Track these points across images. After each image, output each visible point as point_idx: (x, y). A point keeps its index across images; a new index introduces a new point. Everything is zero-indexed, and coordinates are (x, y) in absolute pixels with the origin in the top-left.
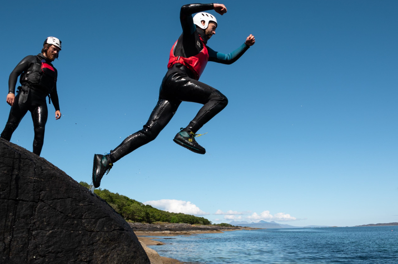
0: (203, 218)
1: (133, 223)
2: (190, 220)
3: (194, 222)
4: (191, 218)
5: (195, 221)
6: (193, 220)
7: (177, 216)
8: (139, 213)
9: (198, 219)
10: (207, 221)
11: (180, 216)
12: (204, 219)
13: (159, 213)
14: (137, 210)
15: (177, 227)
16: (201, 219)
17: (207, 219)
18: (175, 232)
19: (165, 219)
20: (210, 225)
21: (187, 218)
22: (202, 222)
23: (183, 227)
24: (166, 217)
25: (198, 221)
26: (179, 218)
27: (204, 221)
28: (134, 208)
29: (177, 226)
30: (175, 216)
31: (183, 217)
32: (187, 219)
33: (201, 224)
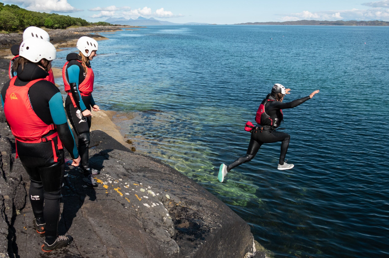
0: (80, 19)
1: (8, 34)
2: (66, 22)
3: (71, 24)
4: (67, 19)
5: (72, 22)
6: (69, 21)
7: (51, 18)
8: (13, 22)
9: (75, 20)
10: (85, 22)
11: (54, 18)
12: (82, 20)
13: (29, 15)
14: (10, 18)
15: (59, 36)
16: (78, 20)
17: (85, 19)
18: (61, 44)
19: (38, 22)
20: (88, 27)
21: (62, 19)
22: (79, 23)
23: (65, 35)
24: (39, 19)
25: (75, 22)
26: (54, 20)
27: (82, 22)
28: (6, 16)
29: (58, 34)
30: (49, 18)
31: (59, 19)
32: (63, 21)
33: (79, 25)
